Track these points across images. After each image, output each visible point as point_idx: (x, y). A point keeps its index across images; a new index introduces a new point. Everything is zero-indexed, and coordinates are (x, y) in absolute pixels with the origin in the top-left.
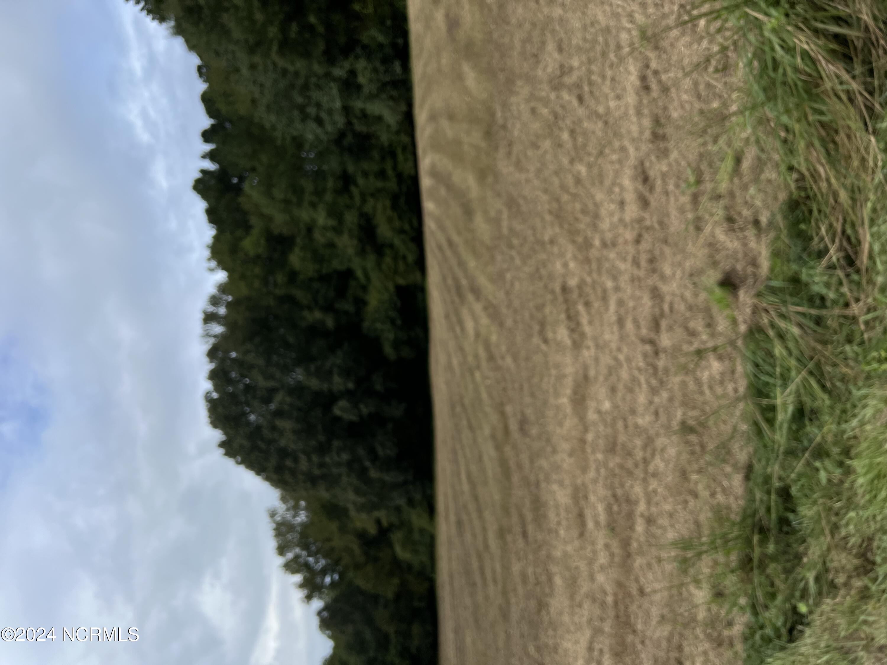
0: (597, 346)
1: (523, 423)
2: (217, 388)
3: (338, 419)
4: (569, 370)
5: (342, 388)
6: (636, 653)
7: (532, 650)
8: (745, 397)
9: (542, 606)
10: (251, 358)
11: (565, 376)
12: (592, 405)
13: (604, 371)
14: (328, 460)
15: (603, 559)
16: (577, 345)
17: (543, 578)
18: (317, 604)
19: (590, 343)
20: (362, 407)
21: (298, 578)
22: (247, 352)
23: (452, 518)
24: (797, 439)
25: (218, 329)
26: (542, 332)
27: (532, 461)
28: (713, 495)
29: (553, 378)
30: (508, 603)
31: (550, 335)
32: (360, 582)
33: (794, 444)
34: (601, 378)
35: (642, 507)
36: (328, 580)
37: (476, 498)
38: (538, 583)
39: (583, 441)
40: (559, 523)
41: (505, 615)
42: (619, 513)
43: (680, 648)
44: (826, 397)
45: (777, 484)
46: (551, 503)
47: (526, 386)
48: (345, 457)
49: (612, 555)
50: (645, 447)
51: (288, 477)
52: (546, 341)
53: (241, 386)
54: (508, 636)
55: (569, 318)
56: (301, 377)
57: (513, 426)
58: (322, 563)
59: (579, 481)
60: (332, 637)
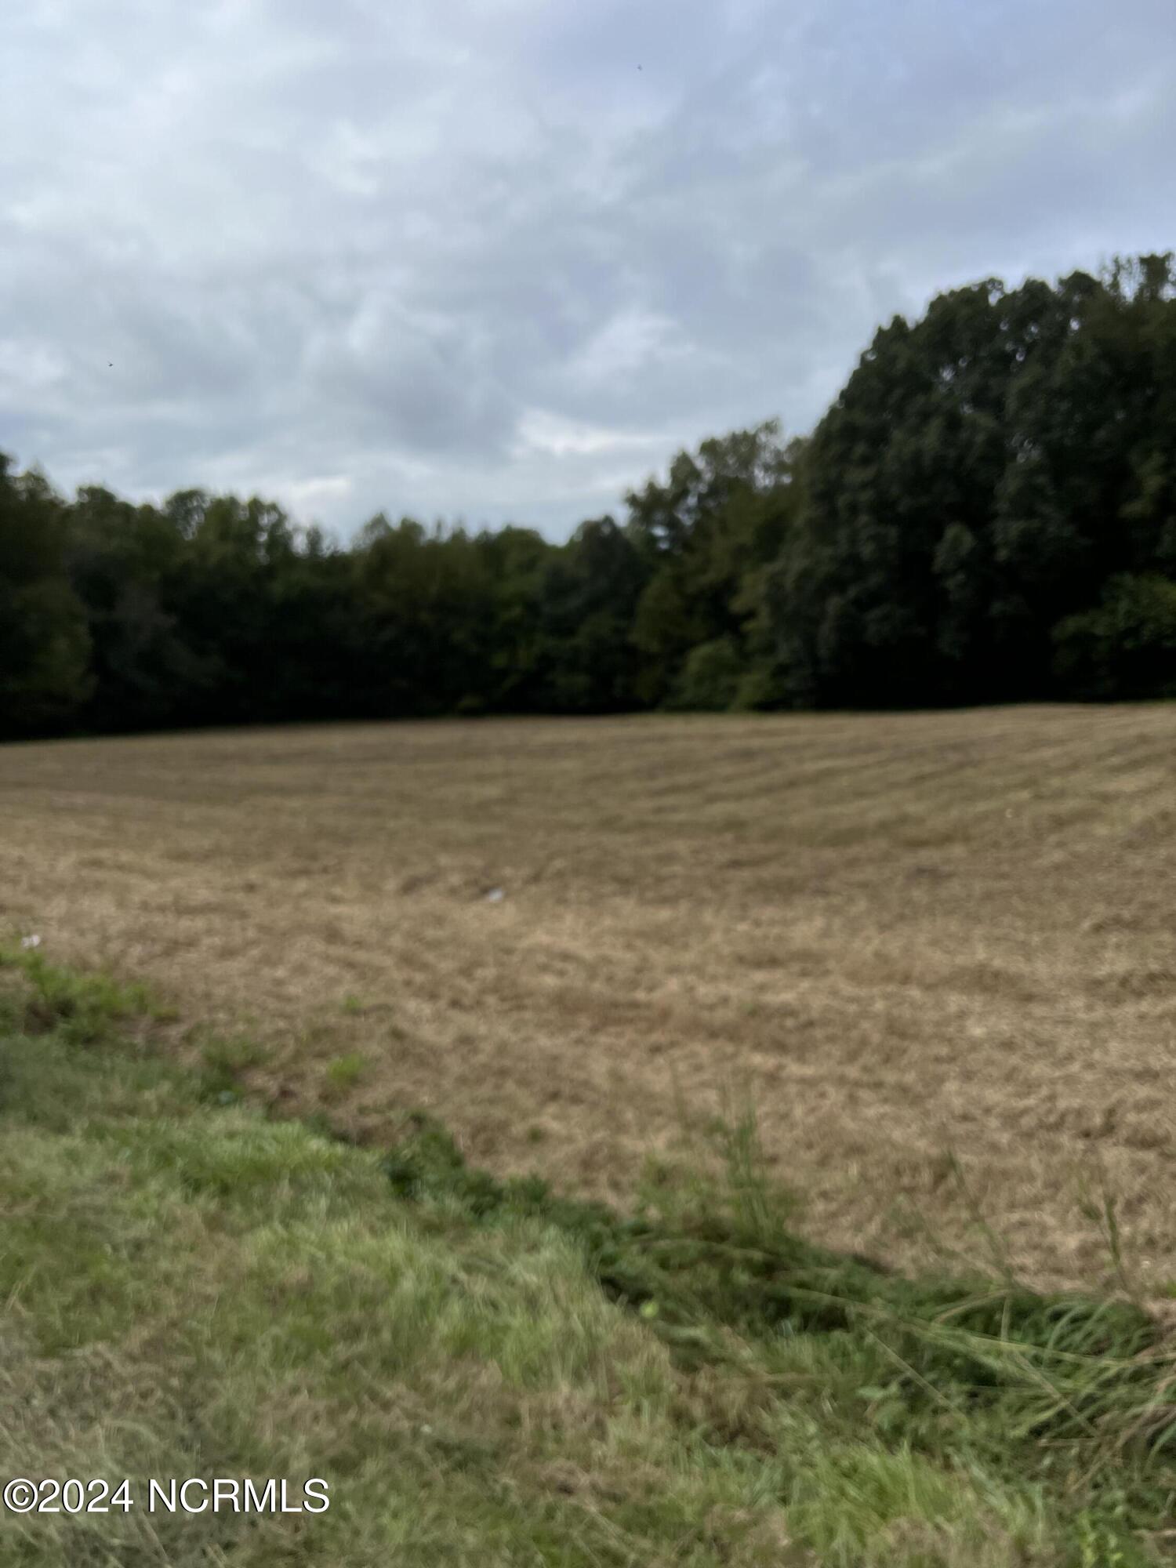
0: (1094, 1026)
1: (933, 875)
2: (1008, 300)
3: (938, 536)
4: (1041, 968)
5: (999, 538)
6: (563, 1029)
7: (559, 864)
8: (1013, 1285)
9: (625, 884)
10: (1067, 359)
11: (1028, 958)
12: (977, 1003)
13: (1046, 1031)
14: (864, 518)
15: (705, 991)
16: (1093, 987)
17: (667, 890)
18: (623, 516)
19: (1099, 1013)
20: (961, 577)
21: (664, 480)
22: (1079, 351)
23: (756, 743)
24: (935, 1362)
25: (1129, 289)
26: (1118, 922)
27: (864, 885)
28: (824, 1195)
29: (1021, 936)
30: (626, 830)
31: (1113, 939)
32: (656, 586)
33: (928, 1356)
34: (1028, 1025)
35: (794, 1069)
36: (659, 531)
37: (792, 784)
38: (660, 880)
39: (906, 979)
40: (757, 923)
41: (609, 824)
42: (782, 1027)
43: (576, 1100)
44: (1021, 1432)
45: (852, 1309)
46: (790, 914)
47: (1004, 884)
48: (867, 550)
49: (711, 1007)
50: (903, 1090)
51: (836, 448)
52: (1098, 928)
53: (1009, 347)
54: (576, 828)
55: (1152, 977)
56: (1021, 458)
57: (927, 857)
58: (687, 520)
59: (831, 964)
60: (572, 543)
